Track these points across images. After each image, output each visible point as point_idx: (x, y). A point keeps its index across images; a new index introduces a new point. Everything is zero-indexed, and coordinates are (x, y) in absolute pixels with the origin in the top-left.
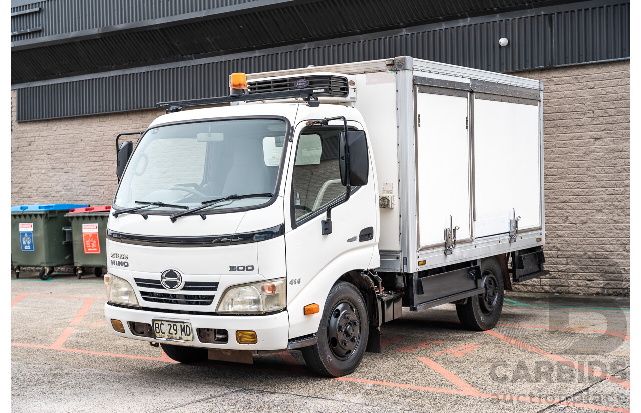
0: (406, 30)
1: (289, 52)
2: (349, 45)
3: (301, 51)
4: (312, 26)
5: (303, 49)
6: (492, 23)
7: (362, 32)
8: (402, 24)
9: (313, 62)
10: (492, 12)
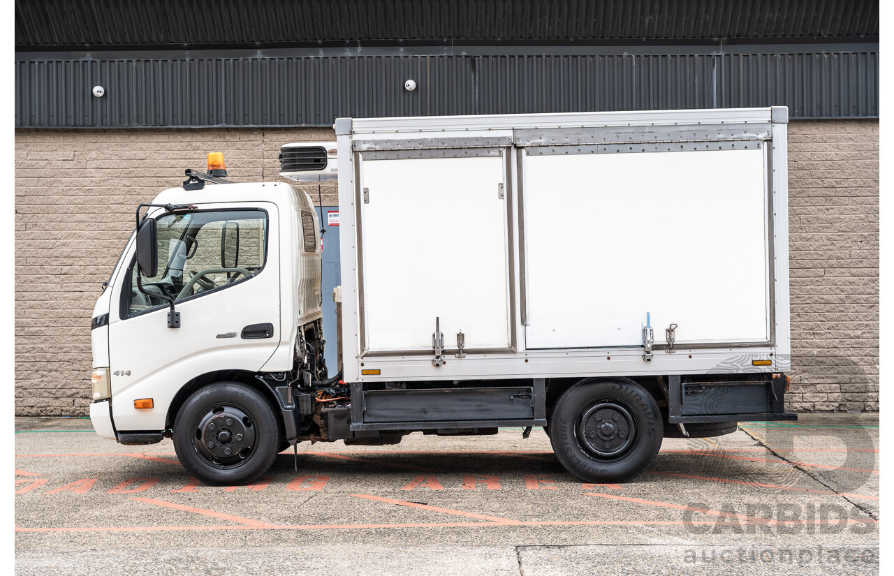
0: (263, 53)
1: (54, 63)
2: (165, 63)
3: (77, 64)
4: (107, 28)
5: (81, 60)
6: (393, 58)
7: (190, 48)
8: (258, 43)
9: (99, 82)
10: (395, 44)
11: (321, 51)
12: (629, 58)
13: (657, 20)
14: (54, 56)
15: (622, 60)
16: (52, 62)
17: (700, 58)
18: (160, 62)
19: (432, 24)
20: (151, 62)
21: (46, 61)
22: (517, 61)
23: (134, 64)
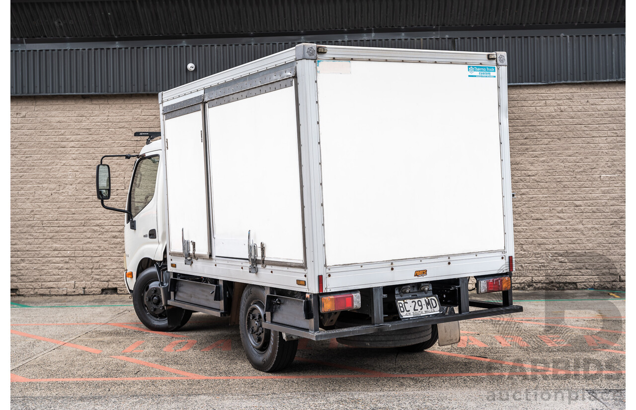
1: (160, 48)
2: (237, 47)
3: (176, 48)
4: (198, 23)
5: (179, 45)
6: (397, 40)
7: (256, 35)
8: (302, 32)
9: (191, 61)
10: (399, 30)
11: (346, 36)
12: (565, 38)
13: (587, 10)
14: (161, 43)
15: (560, 40)
16: (158, 47)
17: (616, 37)
18: (234, 46)
19: (425, 16)
20: (227, 46)
21: (154, 47)
22: (485, 41)
23: (216, 47)
